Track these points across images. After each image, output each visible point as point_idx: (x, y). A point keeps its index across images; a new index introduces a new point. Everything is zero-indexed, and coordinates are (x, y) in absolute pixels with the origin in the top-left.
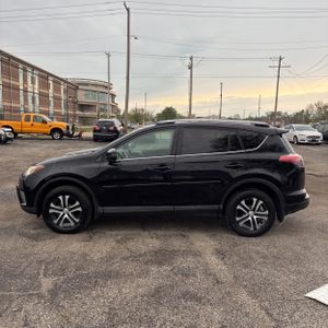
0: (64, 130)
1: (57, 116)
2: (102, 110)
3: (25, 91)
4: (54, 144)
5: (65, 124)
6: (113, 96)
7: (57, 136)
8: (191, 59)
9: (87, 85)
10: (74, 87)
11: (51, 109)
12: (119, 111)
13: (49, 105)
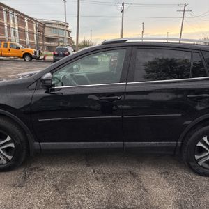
0: (33, 55)
1: (31, 45)
2: (61, 42)
3: (9, 27)
4: (25, 65)
5: (34, 50)
6: (69, 32)
7: (28, 58)
8: (123, 5)
9: (51, 24)
10: (42, 25)
11: (27, 40)
12: (73, 42)
13: (25, 37)
